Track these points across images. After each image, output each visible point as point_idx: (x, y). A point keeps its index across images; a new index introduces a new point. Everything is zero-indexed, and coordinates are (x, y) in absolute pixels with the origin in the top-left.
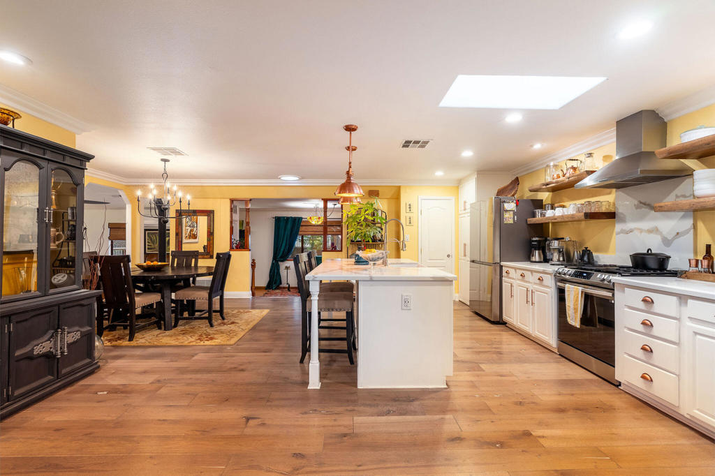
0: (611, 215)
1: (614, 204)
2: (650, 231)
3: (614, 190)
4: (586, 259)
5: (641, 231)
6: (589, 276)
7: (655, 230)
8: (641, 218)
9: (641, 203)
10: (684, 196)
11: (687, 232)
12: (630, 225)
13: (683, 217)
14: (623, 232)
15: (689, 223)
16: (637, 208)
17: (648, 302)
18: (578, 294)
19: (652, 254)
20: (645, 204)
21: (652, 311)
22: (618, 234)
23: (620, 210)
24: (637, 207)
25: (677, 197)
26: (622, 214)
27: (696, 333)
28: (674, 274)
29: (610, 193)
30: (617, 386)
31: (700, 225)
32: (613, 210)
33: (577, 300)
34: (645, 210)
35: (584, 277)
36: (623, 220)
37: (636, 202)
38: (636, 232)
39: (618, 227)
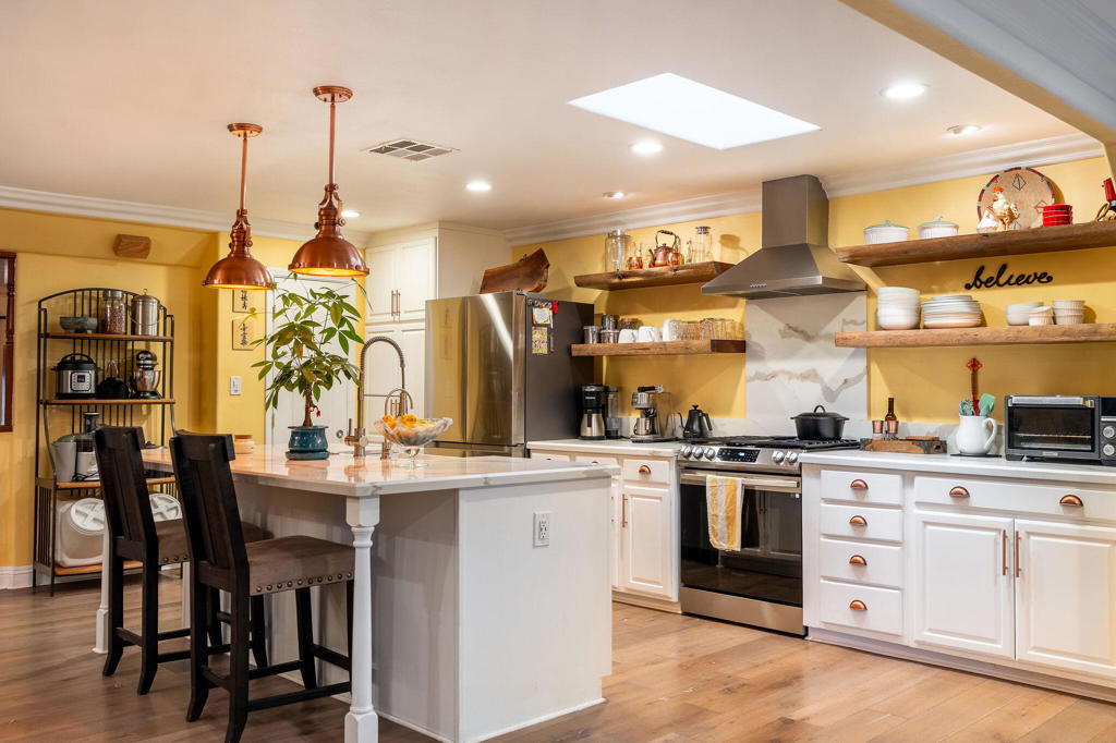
0: (740, 347)
1: (742, 326)
2: (804, 377)
3: (743, 301)
4: (696, 427)
5: (790, 375)
6: (751, 456)
7: (811, 376)
8: (789, 354)
9: (790, 327)
10: (854, 322)
11: (858, 379)
12: (773, 365)
13: (853, 355)
14: (759, 377)
15: (860, 364)
16: (783, 337)
17: (859, 487)
18: (735, 490)
19: (824, 415)
20: (796, 330)
21: (866, 500)
22: (750, 380)
23: (755, 338)
24: (784, 335)
25: (845, 322)
26: (756, 344)
27: (926, 523)
28: (853, 445)
29: (734, 306)
30: (802, 637)
31: (875, 368)
32: (739, 337)
33: (733, 502)
34: (796, 340)
35: (743, 459)
36: (759, 357)
37: (782, 326)
38: (782, 378)
39: (751, 367)
